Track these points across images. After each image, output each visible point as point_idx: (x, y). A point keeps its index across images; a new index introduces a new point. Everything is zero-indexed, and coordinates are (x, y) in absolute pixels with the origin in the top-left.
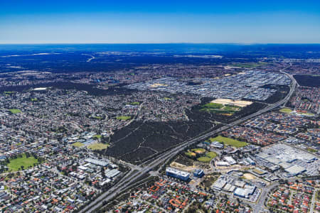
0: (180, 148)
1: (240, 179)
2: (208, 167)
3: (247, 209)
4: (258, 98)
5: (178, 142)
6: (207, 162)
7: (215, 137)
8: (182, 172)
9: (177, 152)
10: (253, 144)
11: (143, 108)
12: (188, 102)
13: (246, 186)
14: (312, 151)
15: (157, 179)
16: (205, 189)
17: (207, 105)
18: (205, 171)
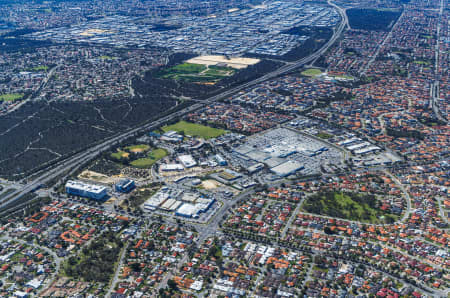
0: (104, 146)
1: (193, 190)
2: (145, 175)
3: (190, 233)
4: (273, 52)
5: (103, 136)
6: (145, 167)
7: (173, 123)
8: (94, 186)
9: (97, 153)
10: (234, 131)
11: (53, 77)
12: (143, 63)
13: (199, 200)
14: (325, 136)
15: (48, 201)
16: (129, 210)
17: (178, 67)
18: (139, 181)
